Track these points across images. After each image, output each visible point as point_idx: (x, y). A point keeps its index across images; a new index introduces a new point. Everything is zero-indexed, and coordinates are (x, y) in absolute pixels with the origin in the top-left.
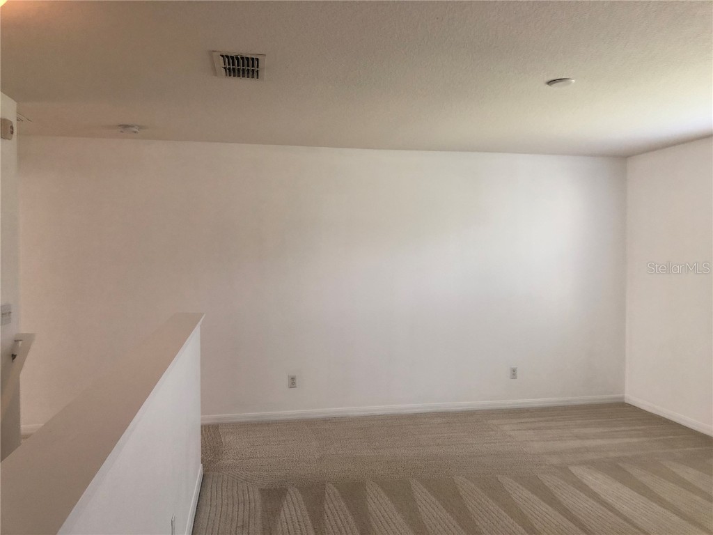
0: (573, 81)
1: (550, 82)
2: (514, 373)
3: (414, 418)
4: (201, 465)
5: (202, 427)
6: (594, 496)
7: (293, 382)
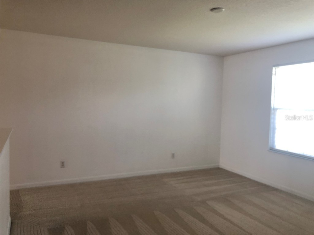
0: (224, 10)
1: (212, 10)
2: (173, 156)
3: (127, 180)
4: (10, 217)
5: (10, 191)
6: (221, 216)
7: (63, 165)
